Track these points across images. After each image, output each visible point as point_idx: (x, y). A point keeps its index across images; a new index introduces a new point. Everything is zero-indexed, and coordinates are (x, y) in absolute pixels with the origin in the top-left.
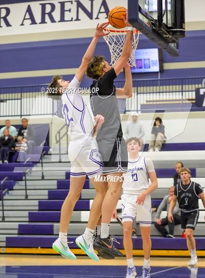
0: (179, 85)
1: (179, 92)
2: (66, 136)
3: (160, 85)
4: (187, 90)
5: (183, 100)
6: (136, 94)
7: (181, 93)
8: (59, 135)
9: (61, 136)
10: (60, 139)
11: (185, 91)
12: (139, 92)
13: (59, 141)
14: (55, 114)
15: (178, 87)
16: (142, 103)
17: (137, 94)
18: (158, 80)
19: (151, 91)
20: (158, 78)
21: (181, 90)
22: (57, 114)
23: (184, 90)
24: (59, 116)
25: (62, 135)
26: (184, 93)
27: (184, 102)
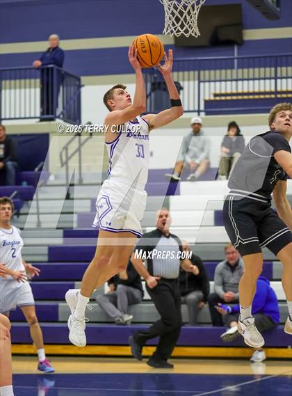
0: (270, 67)
1: (270, 79)
2: (77, 153)
3: (238, 67)
4: (284, 75)
5: (276, 92)
6: (197, 82)
7: (273, 81)
8: (67, 153)
9: (69, 154)
10: (68, 159)
11: (281, 78)
12: (202, 79)
13: (66, 163)
14: (59, 117)
15: (269, 71)
16: (207, 98)
17: (200, 82)
18: (234, 59)
19: (223, 78)
20: (234, 55)
21: (273, 75)
22: (61, 116)
23: (279, 75)
24: (65, 121)
25: (70, 152)
26: (279, 81)
27: (279, 96)
